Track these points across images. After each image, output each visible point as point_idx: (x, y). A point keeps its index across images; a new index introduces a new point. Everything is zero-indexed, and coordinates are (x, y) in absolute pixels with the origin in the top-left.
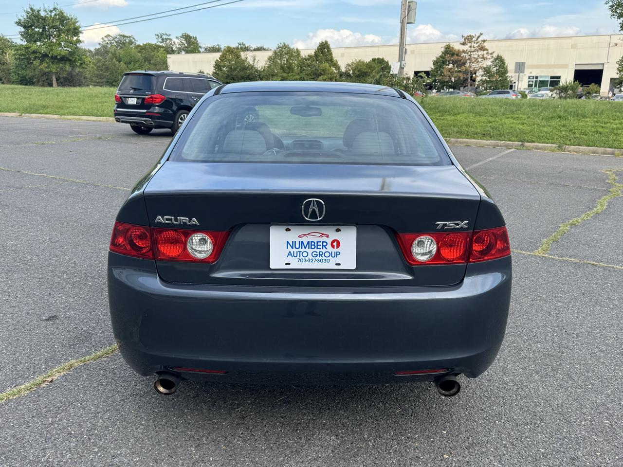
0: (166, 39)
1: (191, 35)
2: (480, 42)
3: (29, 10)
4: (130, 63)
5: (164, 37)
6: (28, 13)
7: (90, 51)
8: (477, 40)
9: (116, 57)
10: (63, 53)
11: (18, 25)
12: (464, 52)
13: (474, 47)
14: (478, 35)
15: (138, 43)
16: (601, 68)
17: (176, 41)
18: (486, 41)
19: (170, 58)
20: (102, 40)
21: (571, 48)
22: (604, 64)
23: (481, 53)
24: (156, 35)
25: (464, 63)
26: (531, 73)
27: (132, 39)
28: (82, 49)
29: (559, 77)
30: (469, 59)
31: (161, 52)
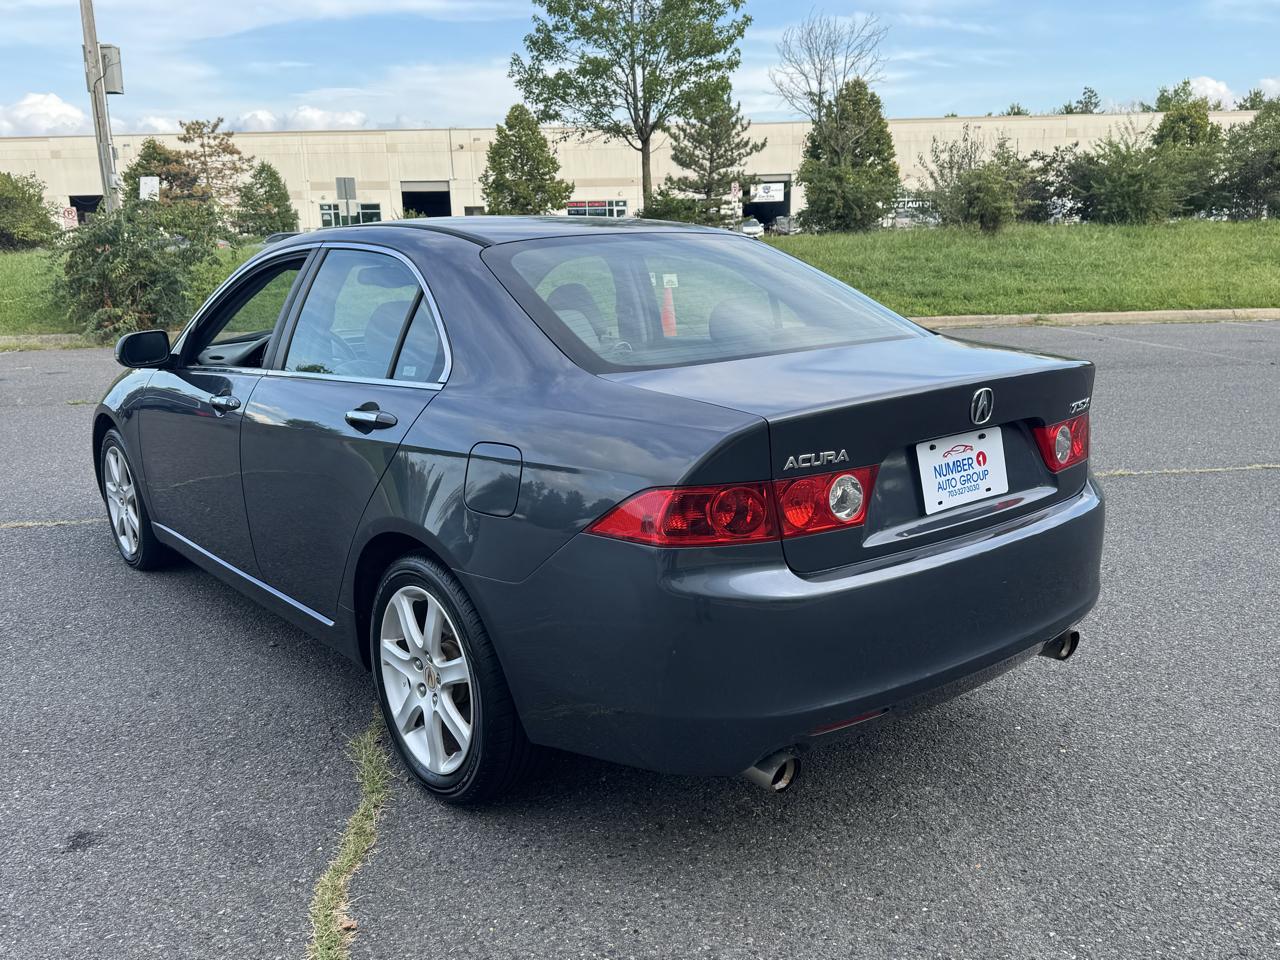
2: (222, 136)
8: (213, 131)
12: (189, 155)
13: (210, 147)
14: (213, 121)
16: (446, 190)
18: (232, 134)
21: (388, 152)
22: (448, 182)
23: (227, 158)
25: (195, 179)
26: (323, 198)
29: (377, 207)
30: (204, 170)
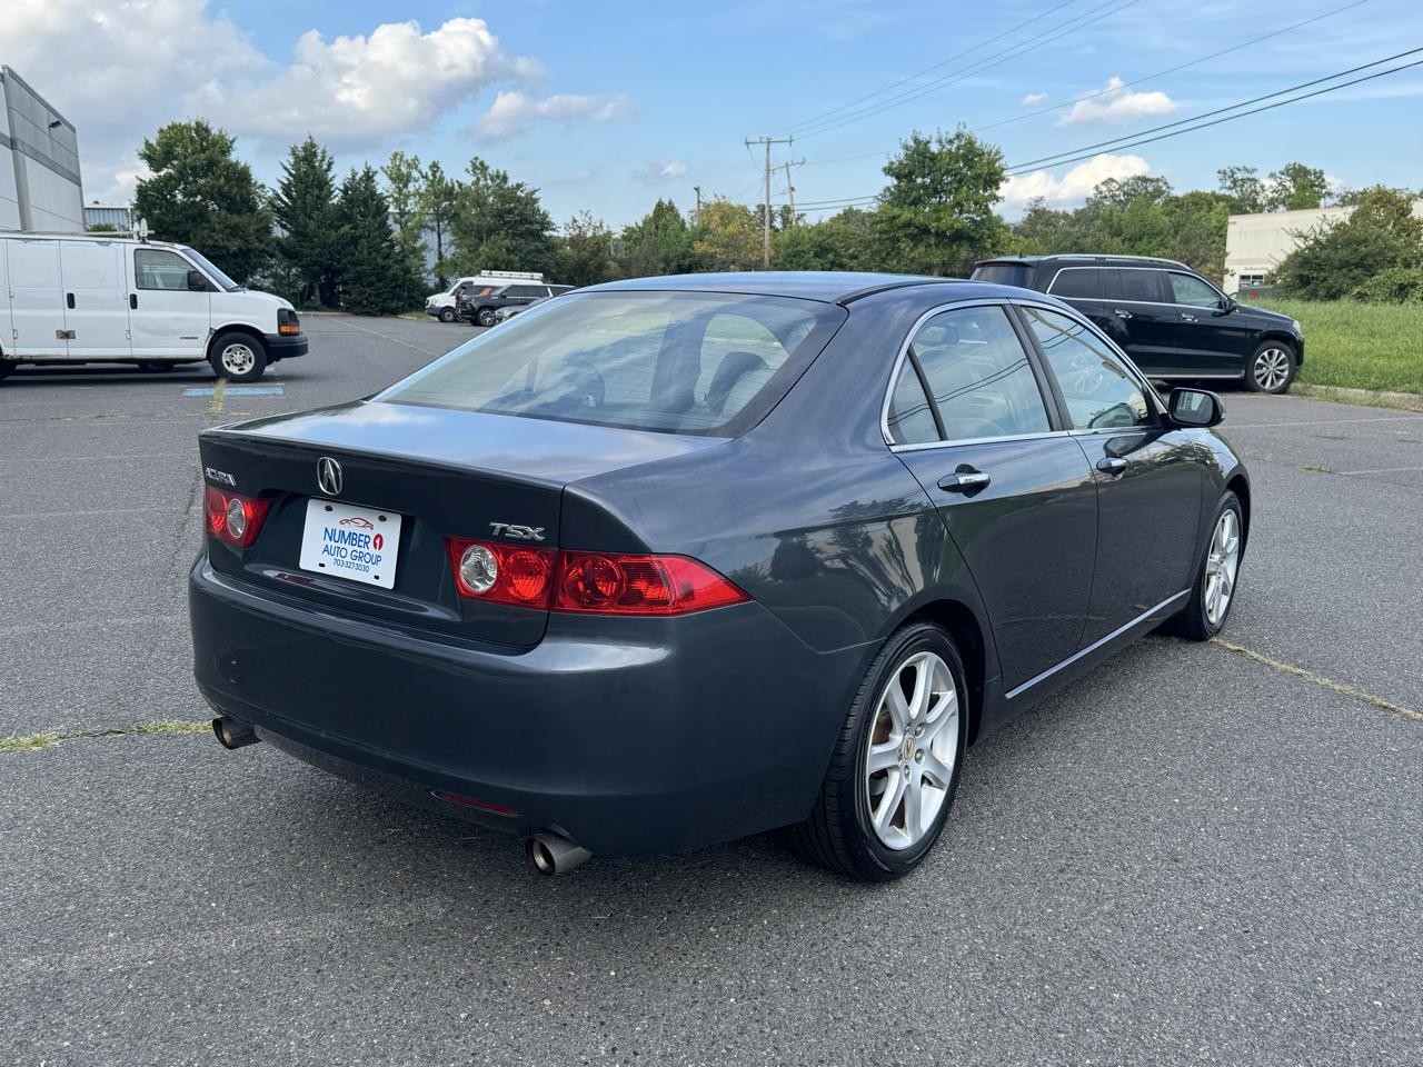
0: (1242, 180)
1: (1310, 167)
3: (911, 143)
4: (1141, 239)
5: (1239, 176)
6: (906, 148)
7: (1066, 216)
9: (1111, 227)
10: (957, 225)
11: (887, 174)
15: (1174, 193)
17: (1268, 183)
19: (1234, 223)
20: (1094, 192)
24: (1219, 172)
27: (1161, 184)
28: (1049, 212)
31: (1218, 210)
